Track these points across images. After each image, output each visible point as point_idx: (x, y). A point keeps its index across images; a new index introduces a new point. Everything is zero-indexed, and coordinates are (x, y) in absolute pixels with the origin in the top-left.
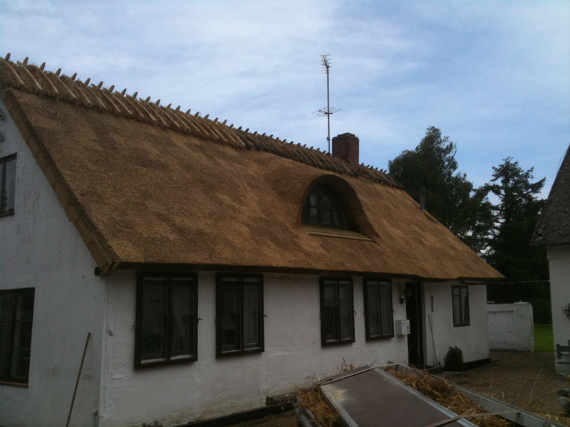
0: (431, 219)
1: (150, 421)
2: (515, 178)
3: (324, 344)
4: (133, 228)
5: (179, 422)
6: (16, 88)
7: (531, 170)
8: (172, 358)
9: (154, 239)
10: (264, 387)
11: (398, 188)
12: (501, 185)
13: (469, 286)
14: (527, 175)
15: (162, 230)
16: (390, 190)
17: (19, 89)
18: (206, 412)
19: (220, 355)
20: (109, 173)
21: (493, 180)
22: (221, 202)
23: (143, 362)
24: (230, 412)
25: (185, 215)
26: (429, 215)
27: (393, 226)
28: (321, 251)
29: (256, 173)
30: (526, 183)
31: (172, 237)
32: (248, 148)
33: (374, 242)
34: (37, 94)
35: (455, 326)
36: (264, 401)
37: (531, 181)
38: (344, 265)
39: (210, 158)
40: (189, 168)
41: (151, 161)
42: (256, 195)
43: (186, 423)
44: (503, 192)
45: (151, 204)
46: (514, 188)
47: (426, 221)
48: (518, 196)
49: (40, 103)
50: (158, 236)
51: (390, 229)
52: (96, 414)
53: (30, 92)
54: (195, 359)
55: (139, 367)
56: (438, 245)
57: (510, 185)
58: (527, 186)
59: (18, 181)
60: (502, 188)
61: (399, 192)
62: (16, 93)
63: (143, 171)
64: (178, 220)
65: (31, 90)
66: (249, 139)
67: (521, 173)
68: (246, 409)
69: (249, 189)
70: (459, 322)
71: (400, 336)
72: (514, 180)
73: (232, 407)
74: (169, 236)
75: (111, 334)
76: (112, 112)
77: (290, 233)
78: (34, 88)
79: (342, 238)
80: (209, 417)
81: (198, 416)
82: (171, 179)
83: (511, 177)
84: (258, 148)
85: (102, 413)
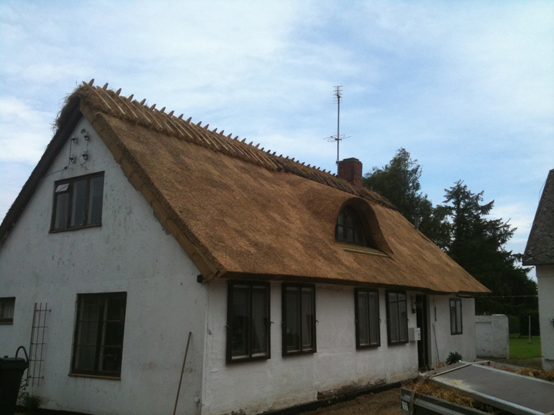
0: (424, 238)
1: (237, 410)
2: (466, 200)
3: (359, 348)
4: (224, 243)
5: (257, 411)
6: (104, 112)
7: (482, 194)
8: (254, 355)
9: (241, 252)
10: (316, 383)
11: (393, 209)
12: (453, 206)
13: (463, 299)
14: (477, 198)
15: (243, 244)
16: (387, 210)
17: (107, 113)
18: (275, 403)
19: (285, 354)
20: (193, 193)
21: (446, 202)
22: (274, 220)
23: (233, 358)
24: (292, 404)
25: (254, 232)
26: (422, 234)
27: (400, 243)
28: (355, 265)
29: (291, 194)
30: (476, 205)
31: (253, 250)
32: (279, 170)
33: (390, 257)
34: (121, 119)
35: (452, 334)
36: (316, 395)
37: (481, 203)
38: (376, 278)
39: (255, 179)
40: (243, 188)
41: (216, 182)
42: (296, 213)
43: (262, 412)
44: (454, 212)
45: (229, 221)
46: (465, 209)
47: (422, 240)
48: (468, 217)
49: (124, 126)
50: (243, 250)
51: (399, 246)
52: (199, 402)
53: (114, 116)
54: (269, 357)
55: (230, 362)
56: (436, 262)
57: (461, 207)
58: (478, 208)
59: (106, 196)
60: (453, 209)
61: (395, 212)
62: (105, 116)
63: (214, 190)
64: (251, 235)
65: (115, 115)
66: (278, 161)
67: (471, 196)
68: (304, 402)
69: (290, 208)
70: (454, 331)
71: (413, 342)
72: (465, 202)
73: (294, 399)
74: (250, 249)
75: (210, 333)
76: (177, 136)
77: (330, 249)
78: (118, 112)
79: (366, 254)
80: (278, 407)
81: (270, 406)
82: (235, 199)
83: (462, 199)
84: (287, 170)
85: (203, 402)
